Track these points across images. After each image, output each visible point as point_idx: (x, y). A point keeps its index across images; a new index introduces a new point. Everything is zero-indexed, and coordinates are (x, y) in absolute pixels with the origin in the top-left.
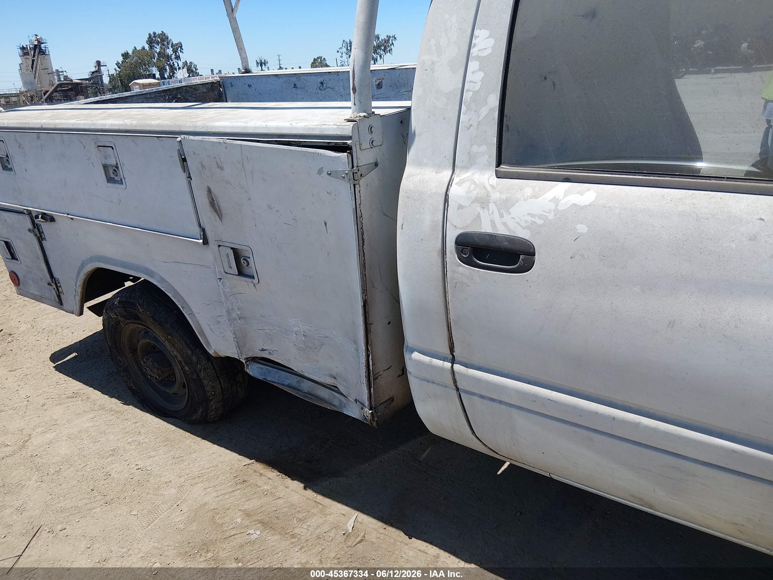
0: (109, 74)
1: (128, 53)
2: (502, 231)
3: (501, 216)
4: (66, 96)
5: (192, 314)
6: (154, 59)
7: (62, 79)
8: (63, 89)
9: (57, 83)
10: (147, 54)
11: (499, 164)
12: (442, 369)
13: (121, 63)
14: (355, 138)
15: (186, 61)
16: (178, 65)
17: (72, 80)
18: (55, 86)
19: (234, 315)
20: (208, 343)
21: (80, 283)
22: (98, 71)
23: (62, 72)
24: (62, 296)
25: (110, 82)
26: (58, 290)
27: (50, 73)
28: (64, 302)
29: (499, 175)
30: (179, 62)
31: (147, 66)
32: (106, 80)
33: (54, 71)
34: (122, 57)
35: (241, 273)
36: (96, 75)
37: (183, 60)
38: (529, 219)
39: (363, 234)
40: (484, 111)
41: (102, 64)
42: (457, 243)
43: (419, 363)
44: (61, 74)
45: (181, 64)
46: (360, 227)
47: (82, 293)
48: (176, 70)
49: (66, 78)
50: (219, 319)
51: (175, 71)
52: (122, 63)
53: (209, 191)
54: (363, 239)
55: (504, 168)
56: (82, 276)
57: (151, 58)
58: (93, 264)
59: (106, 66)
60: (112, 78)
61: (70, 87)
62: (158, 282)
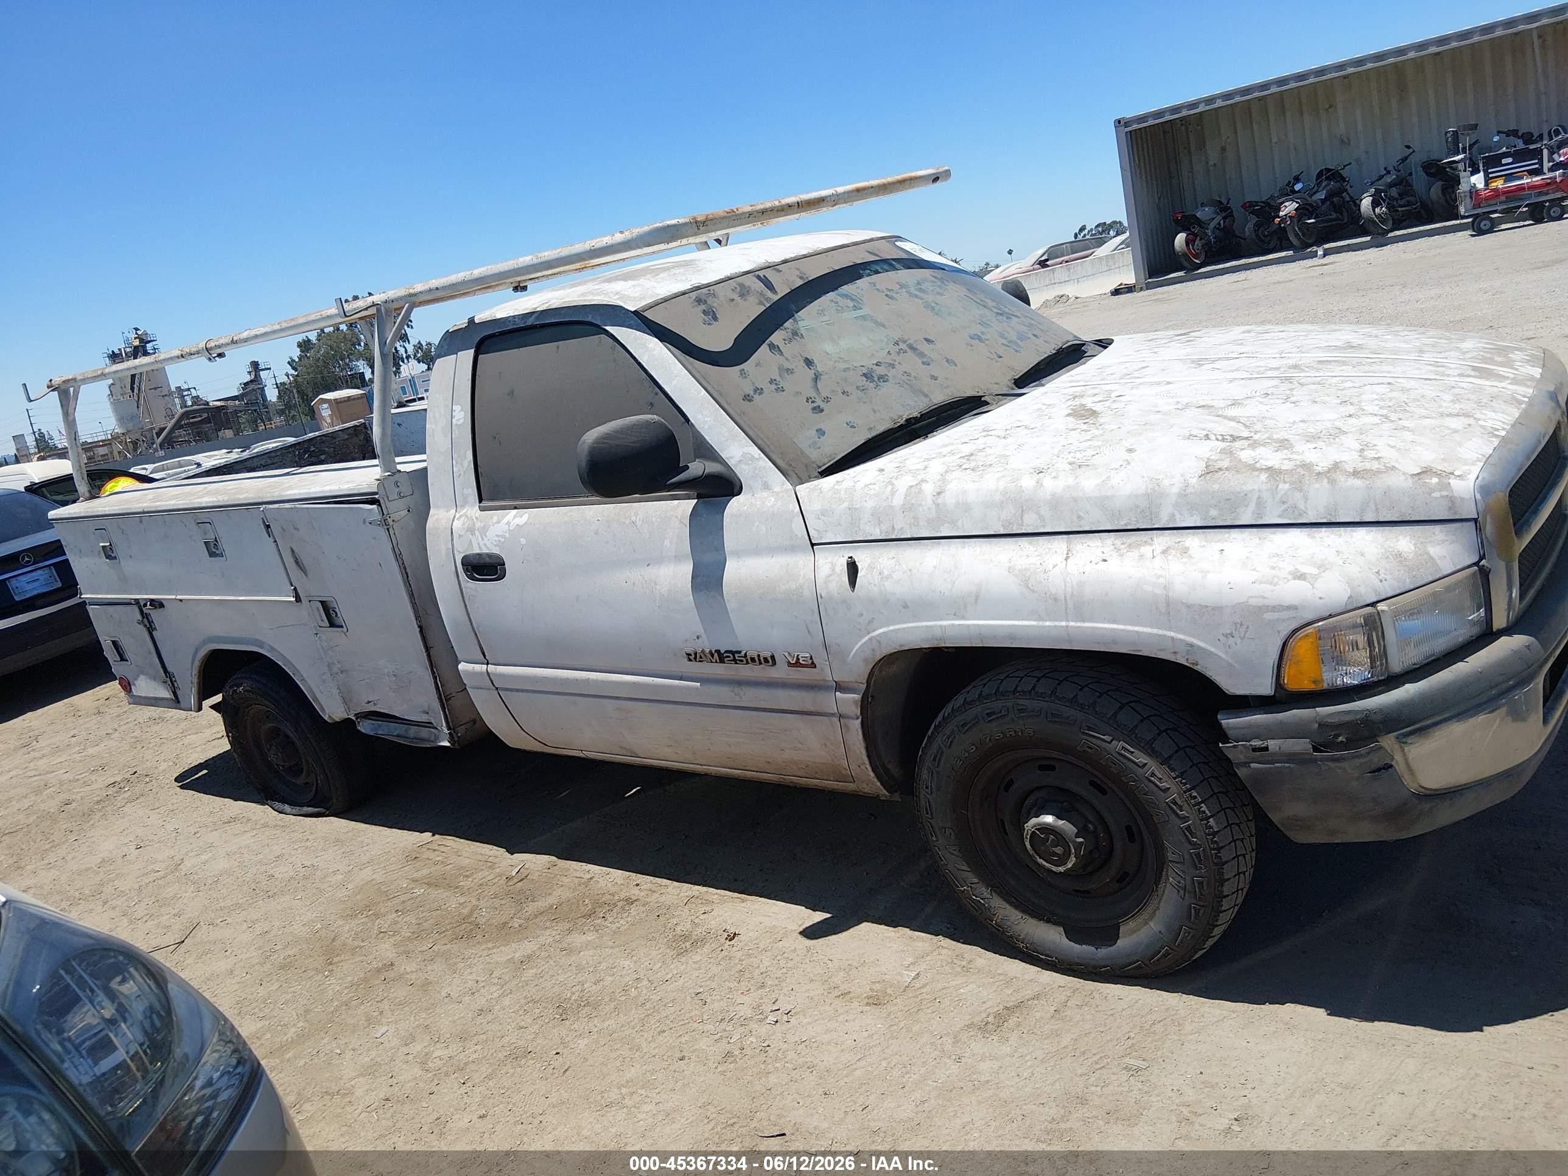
0: (276, 384)
1: (309, 340)
2: (485, 551)
3: (483, 539)
4: (198, 434)
5: (303, 680)
6: (359, 345)
7: (189, 403)
8: (191, 420)
9: (180, 411)
10: (345, 337)
11: (480, 501)
12: (481, 674)
13: (297, 360)
14: (382, 492)
15: (419, 343)
16: (406, 351)
17: (207, 403)
18: (177, 417)
19: (335, 670)
20: (323, 709)
21: (195, 672)
22: (257, 380)
23: (189, 389)
24: (178, 692)
25: (279, 397)
26: (173, 685)
27: (166, 395)
28: (180, 699)
29: (482, 509)
30: (407, 345)
31: (347, 360)
32: (272, 395)
33: (173, 389)
34: (299, 349)
35: (332, 624)
36: (253, 387)
37: (413, 341)
38: (496, 538)
39: (405, 568)
40: (466, 464)
41: (262, 367)
42: (463, 564)
43: (466, 672)
44: (186, 393)
45: (410, 349)
46: (401, 563)
47: (199, 683)
48: (403, 362)
49: (196, 400)
50: (324, 677)
51: (401, 363)
52: (300, 359)
53: (293, 551)
54: (407, 573)
55: (485, 504)
56: (197, 664)
57: (354, 345)
58: (206, 647)
59: (270, 369)
60: (281, 388)
61: (205, 415)
62: (269, 652)
